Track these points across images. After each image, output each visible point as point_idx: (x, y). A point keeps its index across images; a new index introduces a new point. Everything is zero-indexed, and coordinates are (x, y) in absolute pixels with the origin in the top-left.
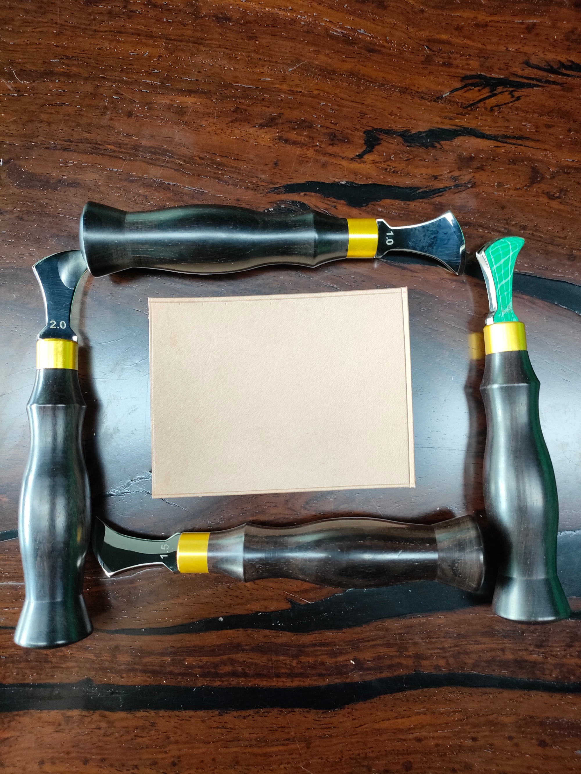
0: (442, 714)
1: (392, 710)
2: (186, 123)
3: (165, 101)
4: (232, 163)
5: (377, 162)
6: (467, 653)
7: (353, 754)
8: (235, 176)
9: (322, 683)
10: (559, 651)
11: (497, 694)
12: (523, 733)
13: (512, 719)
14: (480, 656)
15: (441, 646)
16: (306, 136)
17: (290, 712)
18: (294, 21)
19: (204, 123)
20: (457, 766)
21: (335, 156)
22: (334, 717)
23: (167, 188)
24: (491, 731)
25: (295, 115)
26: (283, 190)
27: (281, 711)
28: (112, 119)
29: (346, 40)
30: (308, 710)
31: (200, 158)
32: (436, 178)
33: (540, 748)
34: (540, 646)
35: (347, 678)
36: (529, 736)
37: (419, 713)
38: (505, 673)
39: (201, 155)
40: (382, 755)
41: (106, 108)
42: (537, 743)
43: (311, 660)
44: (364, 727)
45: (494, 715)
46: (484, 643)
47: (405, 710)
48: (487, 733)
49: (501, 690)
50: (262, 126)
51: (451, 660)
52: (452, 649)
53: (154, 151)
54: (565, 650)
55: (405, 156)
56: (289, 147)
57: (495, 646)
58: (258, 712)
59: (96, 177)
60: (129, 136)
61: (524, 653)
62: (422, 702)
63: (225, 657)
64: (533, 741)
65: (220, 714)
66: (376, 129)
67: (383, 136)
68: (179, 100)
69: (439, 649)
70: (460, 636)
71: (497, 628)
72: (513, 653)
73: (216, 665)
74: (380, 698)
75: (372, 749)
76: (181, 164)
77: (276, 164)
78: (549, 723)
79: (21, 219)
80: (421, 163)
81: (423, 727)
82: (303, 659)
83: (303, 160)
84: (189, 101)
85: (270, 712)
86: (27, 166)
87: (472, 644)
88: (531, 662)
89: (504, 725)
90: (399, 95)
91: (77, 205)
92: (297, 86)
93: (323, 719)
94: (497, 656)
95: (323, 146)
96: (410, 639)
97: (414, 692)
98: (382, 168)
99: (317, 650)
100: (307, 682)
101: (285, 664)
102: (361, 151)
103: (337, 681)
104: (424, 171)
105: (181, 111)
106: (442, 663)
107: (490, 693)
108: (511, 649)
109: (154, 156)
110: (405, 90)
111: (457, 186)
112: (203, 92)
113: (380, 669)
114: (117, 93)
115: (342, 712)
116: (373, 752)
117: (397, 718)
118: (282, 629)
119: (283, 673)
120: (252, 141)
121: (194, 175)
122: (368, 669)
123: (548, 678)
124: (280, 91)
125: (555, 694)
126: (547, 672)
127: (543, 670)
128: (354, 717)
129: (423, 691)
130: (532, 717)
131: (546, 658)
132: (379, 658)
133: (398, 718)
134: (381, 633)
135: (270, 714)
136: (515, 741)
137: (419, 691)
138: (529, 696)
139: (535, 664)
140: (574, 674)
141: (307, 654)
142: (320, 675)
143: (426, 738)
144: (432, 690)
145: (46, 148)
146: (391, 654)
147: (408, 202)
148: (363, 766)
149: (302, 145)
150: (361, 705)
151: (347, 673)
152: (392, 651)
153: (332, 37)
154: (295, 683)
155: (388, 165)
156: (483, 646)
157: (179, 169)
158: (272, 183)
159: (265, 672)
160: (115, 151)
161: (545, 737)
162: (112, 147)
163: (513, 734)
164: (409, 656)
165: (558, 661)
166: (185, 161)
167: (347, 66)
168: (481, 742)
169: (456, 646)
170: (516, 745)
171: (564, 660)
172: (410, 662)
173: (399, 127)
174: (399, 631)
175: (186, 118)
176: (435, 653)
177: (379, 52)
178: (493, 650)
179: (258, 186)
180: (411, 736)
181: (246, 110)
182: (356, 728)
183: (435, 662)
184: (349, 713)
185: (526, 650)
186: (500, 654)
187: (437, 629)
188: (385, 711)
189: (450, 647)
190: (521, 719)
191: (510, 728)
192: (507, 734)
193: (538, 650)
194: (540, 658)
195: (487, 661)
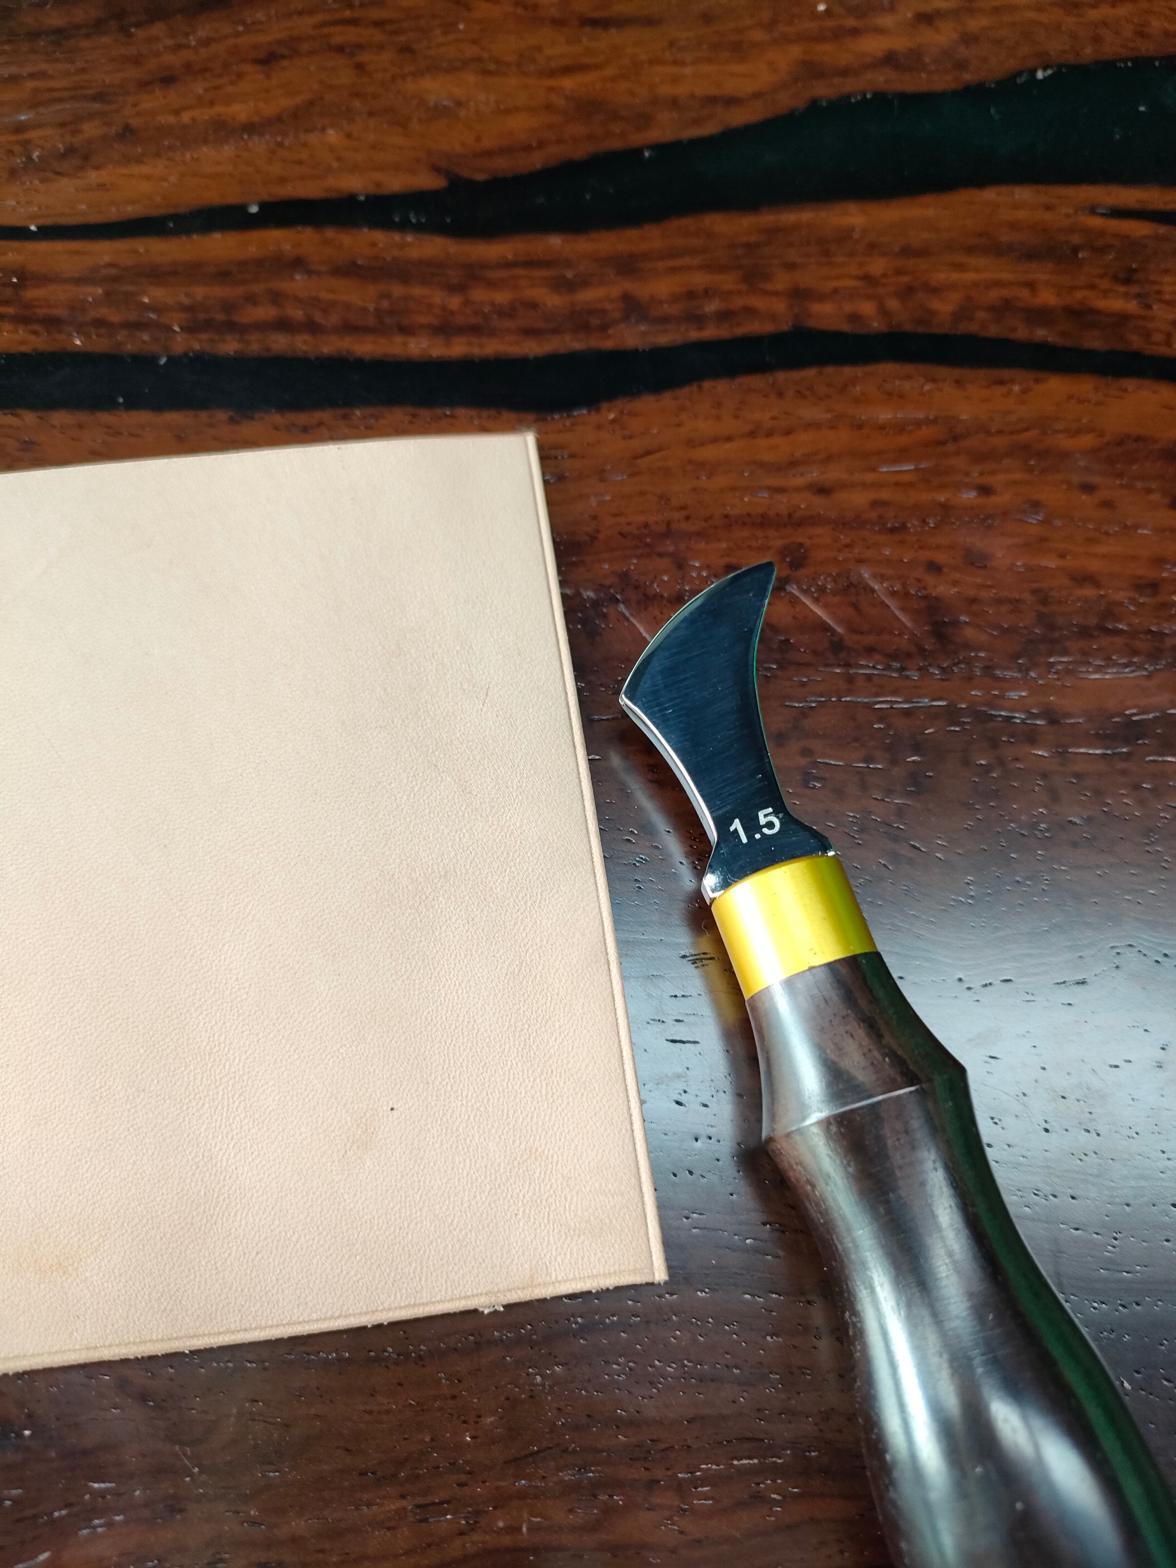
0: (882, 427)
1: (736, 417)
6: (936, 291)
7: (629, 524)
9: (533, 348)
11: (1032, 383)
12: (1120, 475)
13: (1086, 441)
14: (970, 297)
15: (861, 273)
17: (440, 418)
20: (941, 558)
22: (571, 430)
24: (1030, 470)
27: (413, 416)
30: (493, 413)
34: (1128, 281)
35: (609, 337)
36: (1139, 485)
37: (814, 425)
38: (1041, 334)
40: (716, 527)
42: (1167, 501)
43: (502, 297)
44: (658, 455)
45: (1033, 434)
46: (976, 270)
47: (773, 418)
48: (1018, 476)
49: (1041, 375)
51: (893, 304)
52: (891, 280)
57: (1006, 276)
58: (345, 417)
61: (1088, 294)
62: (819, 399)
63: (258, 288)
64: (1155, 497)
65: (232, 420)
69: (857, 278)
70: (907, 252)
71: (1004, 239)
72: (1058, 294)
73: (229, 307)
74: (700, 386)
75: (685, 513)
81: (829, 458)
82: (479, 295)
85: (382, 417)
87: (944, 271)
88: (1111, 315)
89: (1064, 455)
94: (1017, 299)
96: (775, 257)
97: (796, 375)
99: (519, 276)
100: (491, 347)
101: (430, 306)
103: (576, 346)
106: (867, 308)
107: (1012, 381)
108: (1047, 283)
113: (699, 320)
115: (594, 418)
116: (687, 518)
117: (752, 434)
118: (419, 228)
119: (421, 326)
122: (665, 320)
123: (1163, 350)
126: (1158, 337)
127: (1147, 335)
128: (626, 433)
129: (821, 372)
130: (1138, 439)
131: (1149, 307)
132: (691, 295)
133: (755, 437)
134: (696, 242)
136: (1102, 494)
137: (810, 373)
138: (1120, 389)
139: (1123, 318)
141: (492, 284)
142: (528, 332)
143: (843, 486)
144: (848, 371)
146: (726, 287)
148: (660, 555)
150: (647, 403)
151: (604, 328)
152: (728, 281)
154: (458, 348)
156: (972, 276)
159: (371, 321)
163: (1095, 479)
164: (776, 294)
168: (1003, 499)
169: (899, 272)
170: (1108, 504)
172: (779, 306)
174: (744, 239)
176: (844, 288)
178: (999, 284)
180: (799, 481)
182: (635, 458)
183: (848, 307)
184: (613, 421)
185: (1092, 287)
186: (1025, 293)
187: (844, 236)
188: (718, 418)
189: (885, 275)
190: (1108, 444)
191: (1082, 463)
192: (1076, 479)
193: (1122, 289)
194: (1132, 307)
195: (991, 309)
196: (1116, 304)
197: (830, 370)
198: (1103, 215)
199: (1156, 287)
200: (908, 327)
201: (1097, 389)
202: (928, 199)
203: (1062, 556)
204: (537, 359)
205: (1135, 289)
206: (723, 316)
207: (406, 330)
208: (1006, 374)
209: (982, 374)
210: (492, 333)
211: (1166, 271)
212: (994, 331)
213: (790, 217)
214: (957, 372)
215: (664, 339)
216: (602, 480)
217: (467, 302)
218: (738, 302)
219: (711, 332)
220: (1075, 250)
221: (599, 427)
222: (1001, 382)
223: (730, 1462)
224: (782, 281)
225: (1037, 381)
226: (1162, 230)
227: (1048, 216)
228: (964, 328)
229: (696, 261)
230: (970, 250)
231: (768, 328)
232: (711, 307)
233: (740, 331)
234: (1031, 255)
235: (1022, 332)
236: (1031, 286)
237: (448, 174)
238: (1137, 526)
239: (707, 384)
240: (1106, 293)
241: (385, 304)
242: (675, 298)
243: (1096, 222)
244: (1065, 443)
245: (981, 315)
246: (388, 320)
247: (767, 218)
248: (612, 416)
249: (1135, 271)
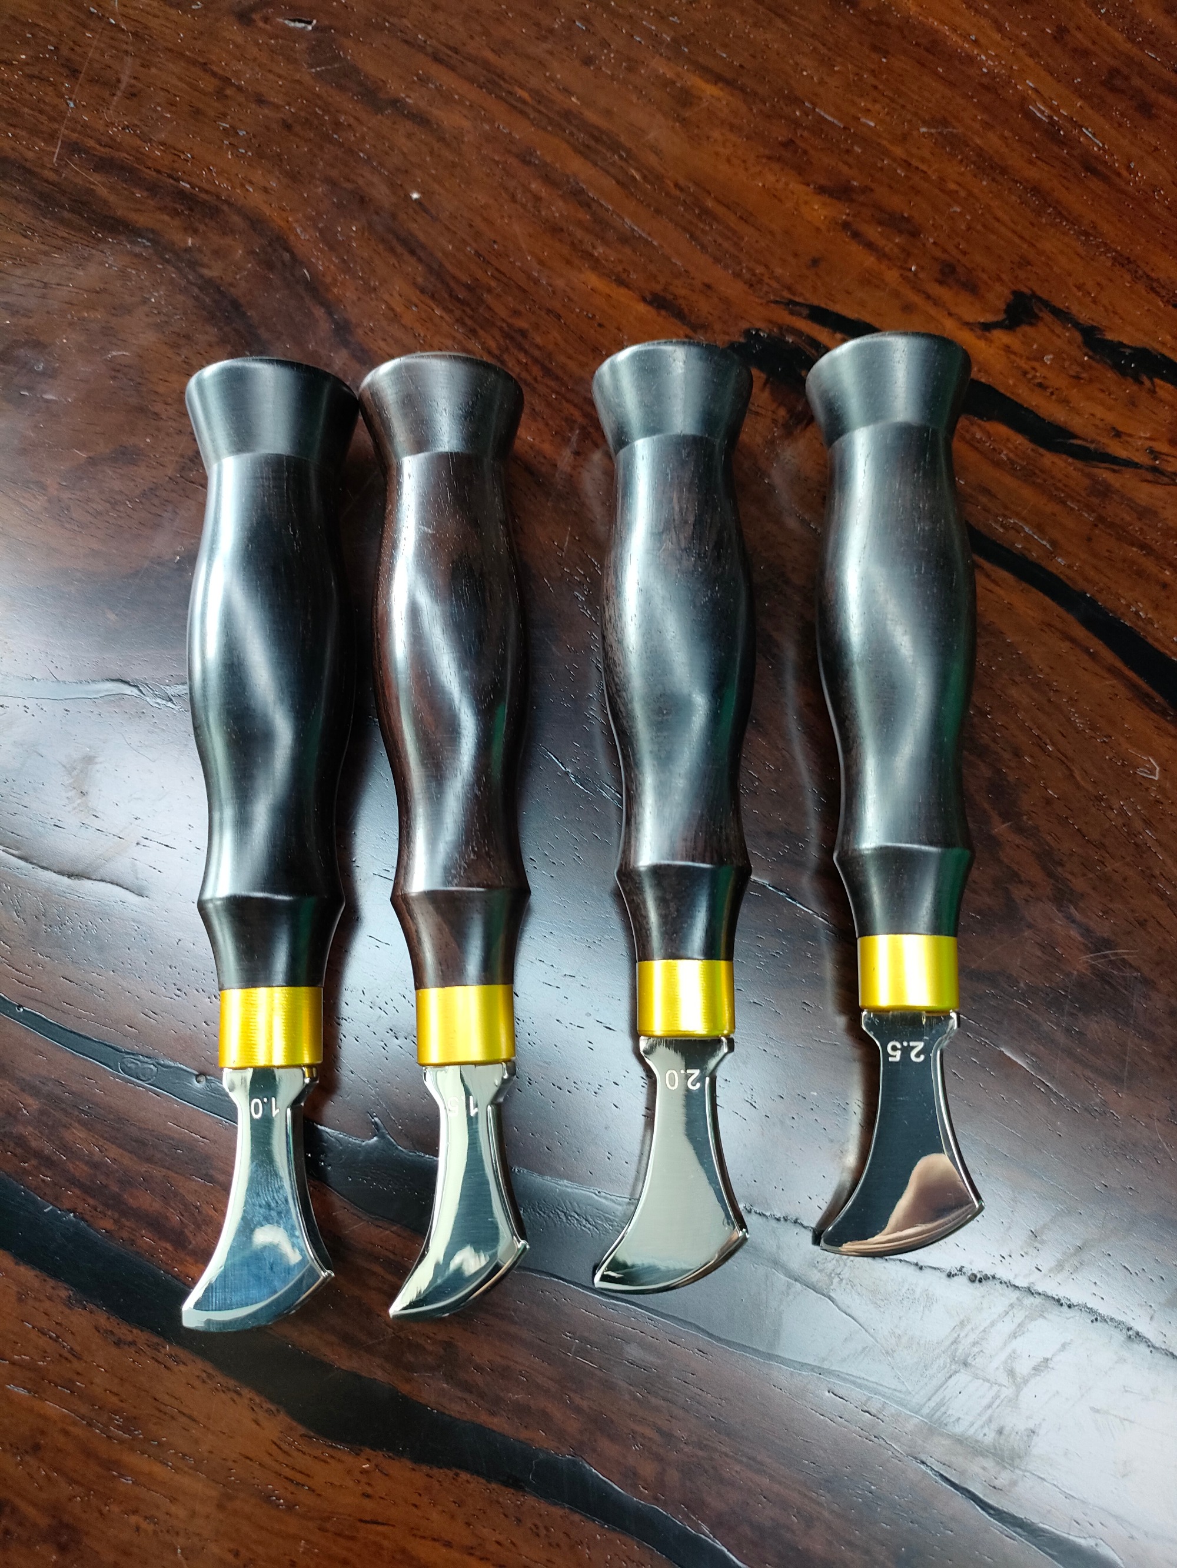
1: (468, 1524)
2: (684, 121)
3: (664, 68)
4: (732, 220)
5: (1015, 354)
6: (719, 1480)
8: (726, 245)
9: (342, 1360)
14: (748, 1504)
15: (665, 1426)
16: (897, 244)
17: (229, 1390)
18: (971, 60)
19: (716, 134)
21: (936, 302)
22: (325, 1462)
23: (586, 204)
25: (896, 202)
26: (806, 312)
27: (209, 1376)
28: (551, 53)
29: (1051, 131)
30: (273, 1408)
31: (676, 185)
32: (1118, 434)
35: (408, 1381)
39: (682, 182)
41: (551, 31)
44: (380, 1528)
46: (772, 1477)
47: (498, 1543)
50: (821, 190)
51: (673, 1476)
52: (688, 1449)
53: (597, 135)
55: (1075, 369)
56: (855, 248)
57: (794, 1498)
58: (156, 1348)
59: (466, 124)
60: (568, 92)
61: (859, 1556)
62: (549, 1544)
63: (159, 1172)
65: (68, 1303)
66: (1040, 299)
67: (1047, 317)
68: (695, 81)
69: (659, 1431)
70: (721, 1425)
71: (819, 1454)
72: (829, 1542)
73: (127, 1181)
74: (457, 1475)
76: (636, 179)
77: (815, 262)
79: (288, 127)
80: (1101, 395)
83: (869, 280)
84: (710, 91)
85: (184, 1364)
86: (352, 52)
87: (741, 1462)
90: (1109, 264)
91: (404, 154)
92: (923, 160)
93: (295, 1453)
94: (788, 1528)
95: (921, 275)
96: (601, 1369)
97: (543, 1507)
98: (1018, 367)
99: (374, 1273)
102: (989, 318)
103: (380, 1375)
104: (1099, 411)
105: (686, 98)
106: (648, 1469)
108: (828, 1526)
109: (592, 143)
110: (1123, 261)
111: (1155, 469)
112: (742, 89)
113: (494, 1404)
114: (585, 19)
115: (349, 1459)
117: (470, 1551)
120: (789, 205)
121: (649, 206)
122: (467, 1387)
124: (886, 153)
128: (369, 1490)
129: (567, 1516)
132: (505, 1373)
133: (471, 1554)
134: (542, 1316)
135: (182, 1368)
137: (557, 1511)
144: (592, 1526)
145: (406, 42)
146: (540, 1380)
147: (1042, 450)
149: (882, 255)
151: (411, 1368)
152: (543, 1373)
153: (1029, 116)
155: (1034, 369)
156: (764, 1482)
157: (625, 184)
158: (789, 289)
160: (525, 102)
162: (525, 95)
164: (578, 1410)
166: (645, 177)
167: (1033, 173)
169: (701, 1445)
172: (573, 1425)
173: (1085, 315)
174: (586, 1335)
175: (687, 114)
176: (643, 1436)
177: (1104, 178)
178: (784, 1505)
179: (760, 281)
181: (805, 152)
182: (361, 1521)
183: (633, 1459)
184: (364, 1472)
186: (799, 1527)
188: (452, 1516)
189: (685, 1442)
195: (757, 1530)
197: (576, 1517)
204: (339, 1371)
206: (520, 1411)
215: (454, 1409)
218: (542, 1402)
219: (498, 1422)
221: (349, 1472)
229: (531, 1336)
231: (551, 1444)
232: (514, 1395)
233: (521, 1434)
239: (463, 1476)
242: (490, 1369)
245: (745, 1529)
248: (366, 1466)
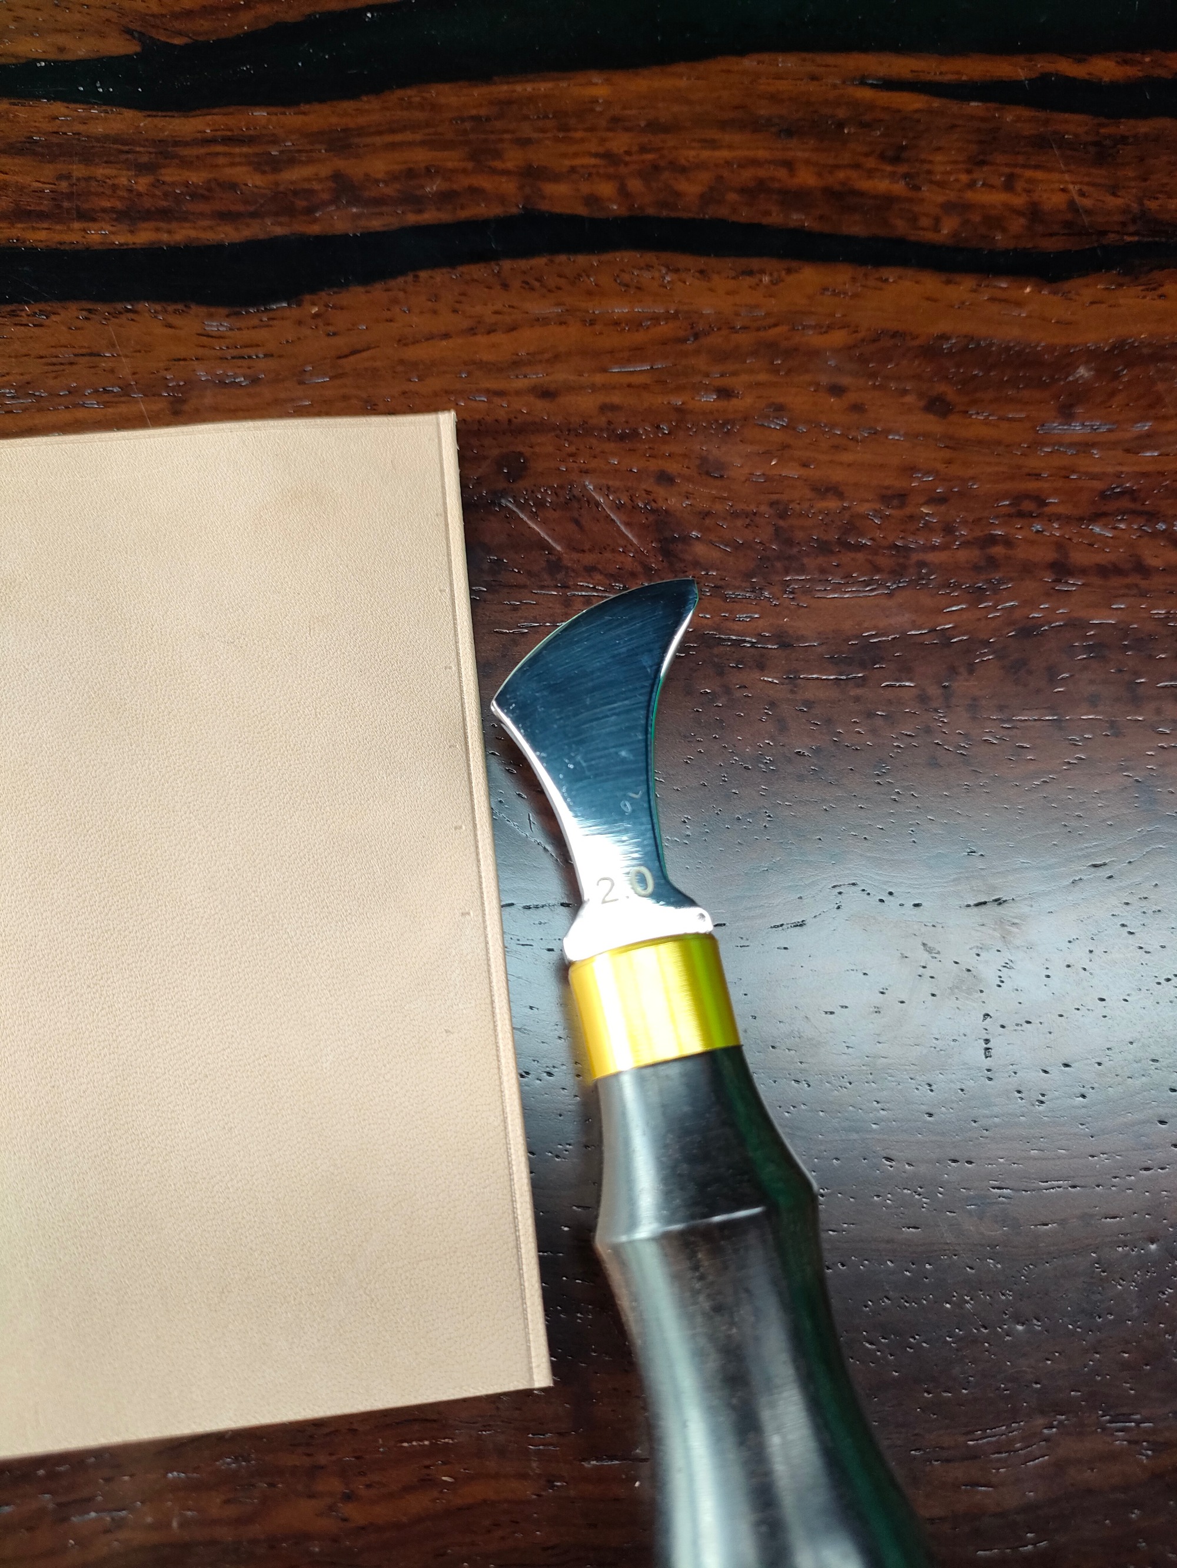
0: (617, 323)
1: (455, 311)
6: (684, 170)
9: (227, 234)
10: (950, 173)
11: (783, 273)
12: (873, 375)
13: (839, 338)
14: (722, 177)
15: (601, 150)
17: (120, 313)
20: (672, 467)
22: (267, 326)
24: (776, 371)
27: (90, 311)
30: (180, 307)
33: (931, 417)
34: (896, 160)
35: (315, 220)
36: (893, 385)
37: (542, 321)
38: (797, 218)
42: (922, 403)
43: (196, 178)
44: (365, 354)
45: (783, 329)
46: (730, 147)
47: (496, 313)
48: (762, 377)
49: (794, 264)
51: (635, 185)
52: (635, 158)
54: (969, 172)
57: (761, 154)
58: (13, 314)
61: (854, 174)
62: (549, 291)
64: (909, 399)
69: (596, 155)
70: (654, 127)
71: (762, 112)
72: (819, 175)
74: (416, 277)
78: (951, 348)
81: (556, 358)
82: (171, 175)
85: (54, 314)
87: (693, 148)
88: (875, 197)
89: (814, 353)
93: (229, 333)
94: (773, 179)
96: (507, 131)
97: (523, 264)
99: (218, 154)
100: (182, 234)
101: (115, 187)
103: (279, 231)
106: (606, 189)
107: (762, 272)
108: (807, 162)
113: (417, 202)
115: (295, 312)
117: (472, 331)
118: (107, 100)
119: (104, 210)
122: (380, 201)
123: (930, 236)
125: (957, 278)
126: (925, 222)
127: (914, 219)
128: (331, 329)
129: (552, 261)
130: (895, 335)
131: (917, 188)
132: (411, 173)
133: (475, 334)
134: (420, 115)
135: (54, 318)
136: (852, 397)
137: (540, 262)
138: (880, 279)
139: (888, 201)
140: (1004, 230)
141: (186, 163)
142: (225, 216)
143: (571, 389)
144: (582, 260)
146: (450, 165)
150: (356, 296)
151: (310, 211)
152: (452, 159)
154: (144, 236)
156: (725, 154)
159: (46, 205)
161: (941, 388)
163: (846, 381)
164: (506, 172)
165: (951, 195)
168: (744, 402)
169: (643, 149)
170: (857, 408)
171: (969, 195)
172: (509, 186)
174: (474, 112)
176: (583, 166)
178: (755, 162)
180: (521, 383)
182: (339, 357)
183: (585, 188)
184: (316, 316)
185: (857, 166)
186: (782, 173)
187: (586, 109)
188: (435, 312)
189: (628, 153)
190: (863, 340)
191: (832, 363)
192: (824, 380)
193: (889, 168)
194: (899, 188)
195: (742, 190)
196: (882, 185)
197: (562, 258)
198: (873, 86)
199: (926, 167)
200: (651, 211)
201: (854, 279)
202: (681, 68)
203: (805, 465)
204: (232, 245)
205: (903, 169)
206: (446, 197)
207: (87, 216)
208: (755, 263)
209: (728, 264)
210: (184, 218)
211: (939, 149)
212: (745, 215)
213: (525, 88)
214: (702, 262)
215: (376, 224)
216: (301, 383)
217: (157, 183)
218: (465, 182)
219: (430, 216)
220: (841, 125)
221: (300, 323)
222: (750, 273)
223: (399, 1445)
224: (513, 158)
225: (789, 271)
226: (937, 103)
227: (812, 87)
228: (712, 212)
229: (418, 137)
230: (723, 125)
231: (496, 211)
232: (432, 187)
233: (463, 214)
234: (790, 131)
235: (776, 217)
236: (789, 165)
237: (142, 38)
238: (887, 432)
239: (423, 274)
240: (870, 173)
241: (64, 185)
242: (393, 178)
243: (866, 94)
244: (814, 339)
245: (732, 197)
246: (66, 204)
247: (502, 89)
248: (315, 310)
249: (903, 148)
